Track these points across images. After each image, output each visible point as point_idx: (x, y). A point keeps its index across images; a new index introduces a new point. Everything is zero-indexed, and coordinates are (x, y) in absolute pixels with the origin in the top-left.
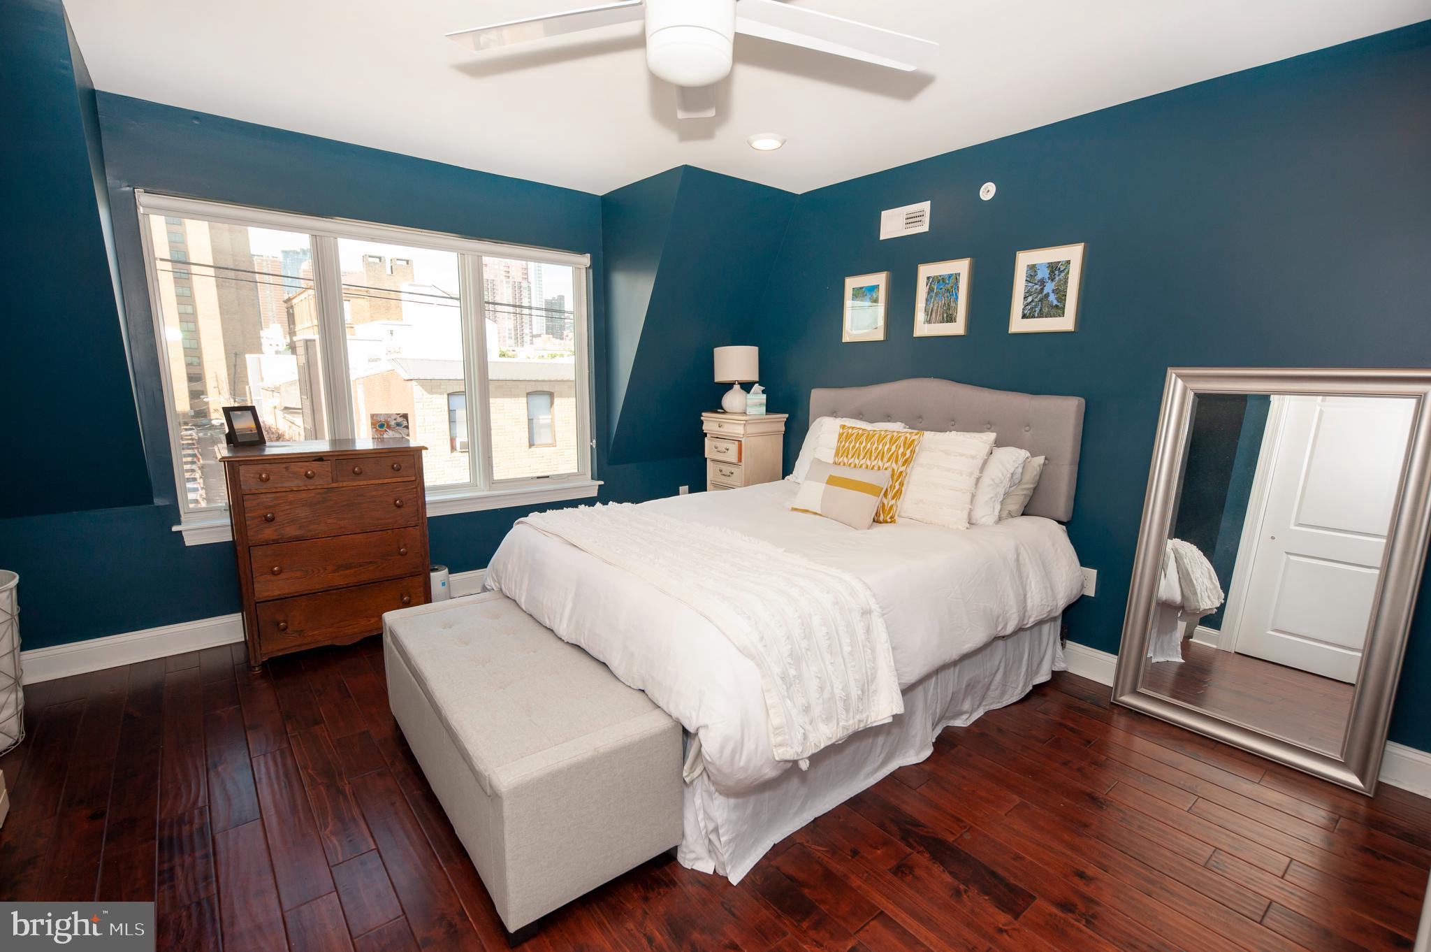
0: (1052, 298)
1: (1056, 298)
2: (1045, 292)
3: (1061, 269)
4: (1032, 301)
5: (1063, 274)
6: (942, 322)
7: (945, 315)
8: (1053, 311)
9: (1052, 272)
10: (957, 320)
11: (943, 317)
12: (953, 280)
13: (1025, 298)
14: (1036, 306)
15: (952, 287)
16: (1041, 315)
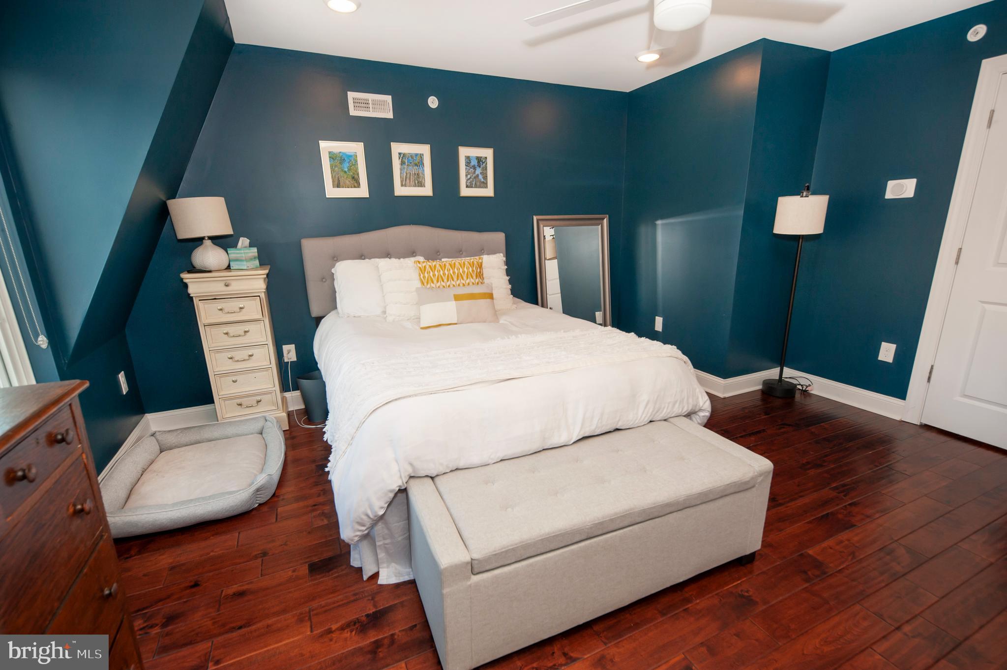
0: (481, 177)
1: (483, 178)
2: (476, 173)
3: (483, 161)
4: (470, 178)
5: (484, 164)
6: (415, 186)
7: (416, 182)
8: (482, 185)
9: (479, 162)
10: (426, 186)
11: (415, 183)
12: (418, 158)
13: (466, 176)
14: (473, 181)
15: (419, 163)
16: (476, 187)
